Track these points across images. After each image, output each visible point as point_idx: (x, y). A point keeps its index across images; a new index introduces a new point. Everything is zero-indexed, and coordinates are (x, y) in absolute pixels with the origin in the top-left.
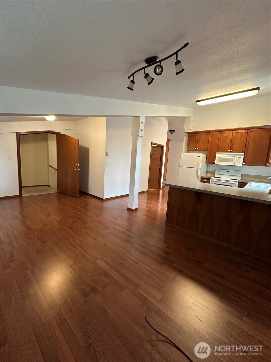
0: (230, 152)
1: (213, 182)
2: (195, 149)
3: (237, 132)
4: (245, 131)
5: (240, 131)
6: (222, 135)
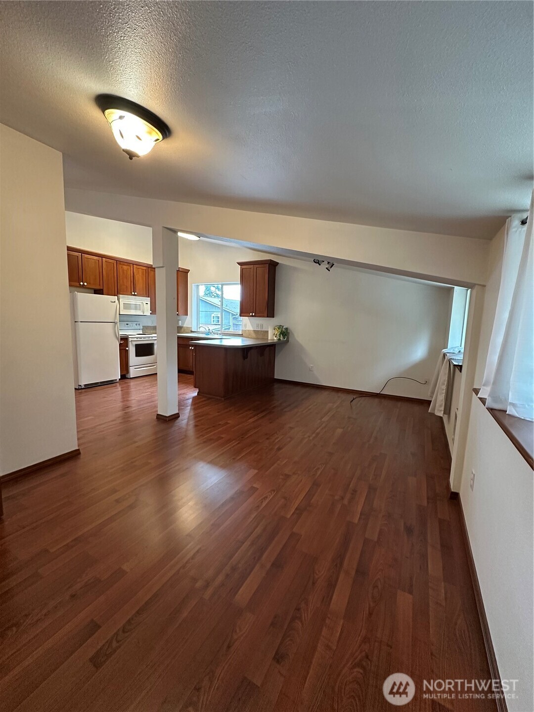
0: (134, 295)
1: (133, 342)
2: (82, 283)
3: (138, 267)
4: (145, 268)
5: (140, 267)
6: (120, 267)
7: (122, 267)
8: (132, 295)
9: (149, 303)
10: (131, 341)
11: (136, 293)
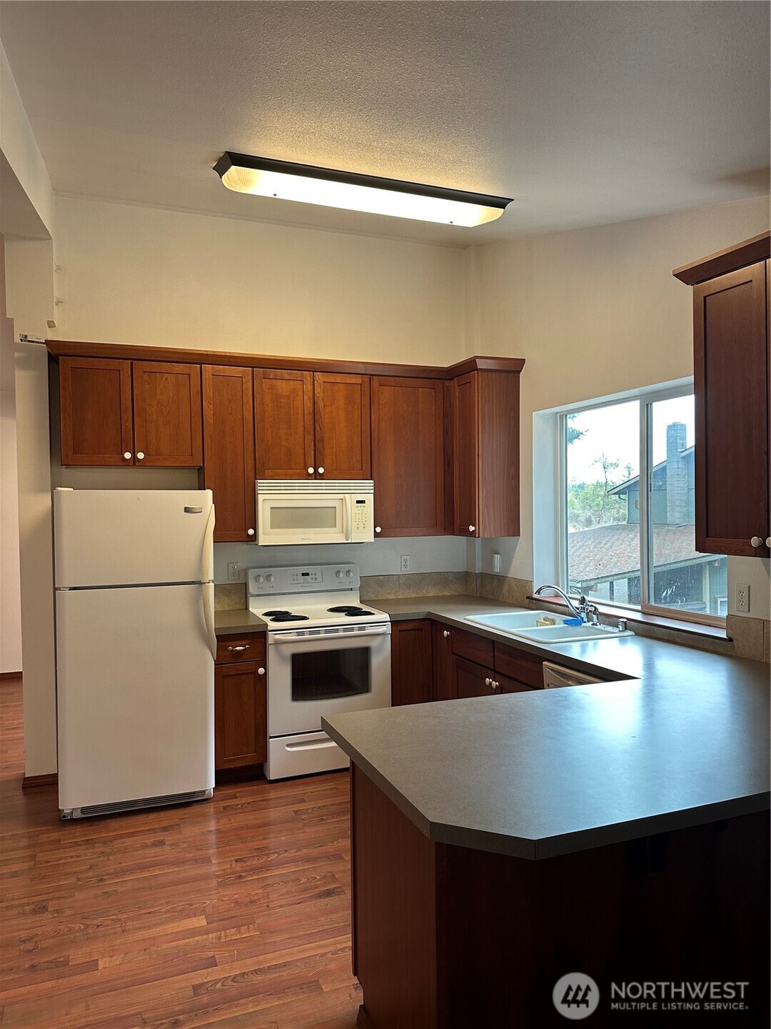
0: (317, 476)
2: (128, 455)
3: (332, 378)
4: (357, 380)
5: (339, 378)
6: (265, 387)
7: (271, 388)
8: (308, 476)
9: (370, 499)
10: (277, 643)
11: (321, 470)
